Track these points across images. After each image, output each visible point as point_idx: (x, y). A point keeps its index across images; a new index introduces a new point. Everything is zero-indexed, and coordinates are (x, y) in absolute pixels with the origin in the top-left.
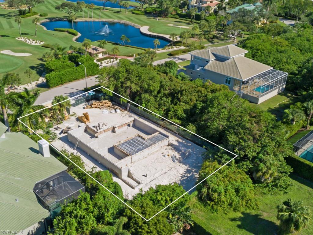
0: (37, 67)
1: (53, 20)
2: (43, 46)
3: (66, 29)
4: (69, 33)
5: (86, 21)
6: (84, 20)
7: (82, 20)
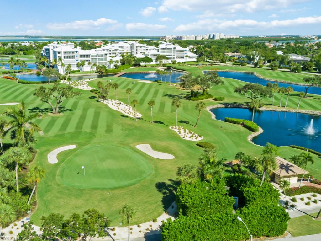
0: (170, 186)
1: (229, 106)
2: (197, 145)
3: (241, 121)
4: (245, 126)
5: (275, 111)
6: (272, 109)
7: (269, 109)
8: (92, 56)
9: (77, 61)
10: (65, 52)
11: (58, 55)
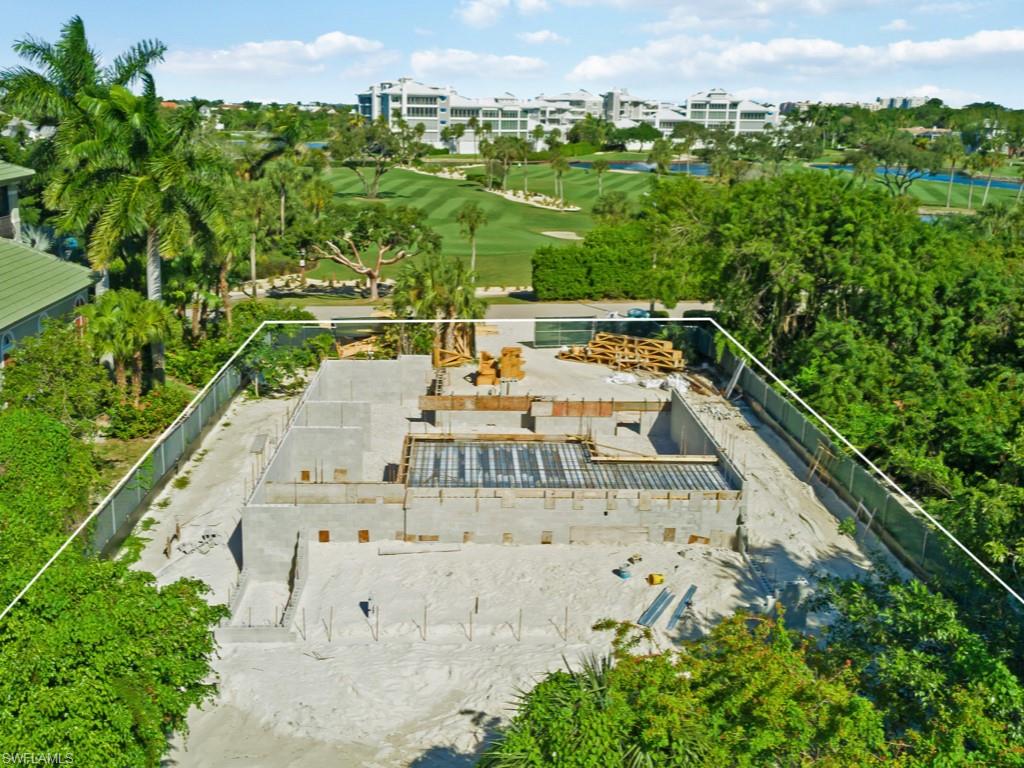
8: (486, 114)
9: (443, 122)
10: (412, 98)
11: (393, 105)
